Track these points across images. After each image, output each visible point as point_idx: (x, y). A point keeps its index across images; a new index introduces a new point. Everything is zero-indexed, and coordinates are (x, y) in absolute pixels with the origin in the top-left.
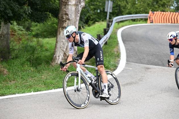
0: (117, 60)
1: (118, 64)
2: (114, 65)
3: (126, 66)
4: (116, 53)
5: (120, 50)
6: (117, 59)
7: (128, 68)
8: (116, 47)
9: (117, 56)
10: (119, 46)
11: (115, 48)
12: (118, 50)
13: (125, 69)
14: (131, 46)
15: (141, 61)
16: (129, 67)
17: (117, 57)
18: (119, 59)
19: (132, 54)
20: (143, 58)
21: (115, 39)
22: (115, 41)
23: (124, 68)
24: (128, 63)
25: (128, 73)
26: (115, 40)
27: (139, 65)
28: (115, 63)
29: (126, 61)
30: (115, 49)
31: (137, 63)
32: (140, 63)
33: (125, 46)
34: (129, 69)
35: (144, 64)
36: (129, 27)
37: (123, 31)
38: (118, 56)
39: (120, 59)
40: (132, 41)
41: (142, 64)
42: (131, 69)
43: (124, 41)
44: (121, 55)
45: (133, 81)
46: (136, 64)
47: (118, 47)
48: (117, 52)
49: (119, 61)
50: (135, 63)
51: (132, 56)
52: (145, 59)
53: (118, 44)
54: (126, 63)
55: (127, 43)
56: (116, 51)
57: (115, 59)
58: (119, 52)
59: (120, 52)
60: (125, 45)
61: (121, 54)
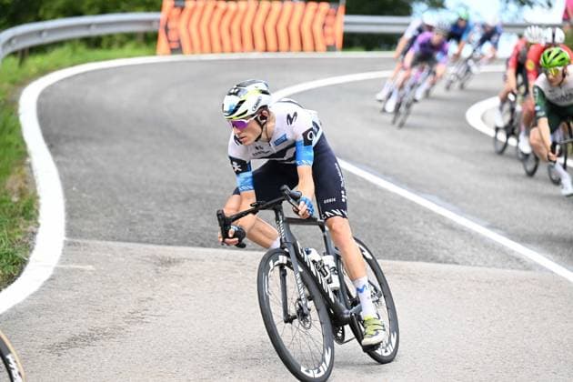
0: (19, 233)
1: (29, 248)
2: (8, 254)
3: (65, 258)
4: (15, 199)
5: (34, 184)
6: (21, 227)
7: (72, 266)
8: (17, 169)
9: (23, 215)
10: (30, 165)
11: (8, 173)
12: (26, 182)
13: (62, 269)
14: (88, 165)
15: (138, 227)
16: (79, 262)
17: (22, 218)
18: (31, 228)
19: (93, 202)
20: (143, 215)
21: (10, 132)
22: (9, 144)
23: (56, 269)
24: (75, 240)
25: (75, 287)
26: (9, 138)
27: (127, 249)
28: (12, 246)
29: (67, 236)
30: (12, 182)
31: (119, 240)
32: (128, 241)
33: (58, 164)
34: (82, 271)
35: (147, 242)
36: (77, 75)
37: (43, 95)
38: (28, 211)
39: (38, 225)
40: (91, 139)
41: (139, 242)
42: (91, 267)
43: (52, 140)
44: (38, 205)
45: (99, 323)
46: (110, 243)
47: (26, 170)
48: (22, 193)
49: (34, 234)
50: (106, 239)
51: (93, 208)
52: (152, 220)
53: (22, 154)
54: (68, 244)
55: (67, 148)
56: (16, 187)
57: (13, 226)
58: (31, 192)
59: (35, 192)
60: (60, 159)
61: (41, 201)
